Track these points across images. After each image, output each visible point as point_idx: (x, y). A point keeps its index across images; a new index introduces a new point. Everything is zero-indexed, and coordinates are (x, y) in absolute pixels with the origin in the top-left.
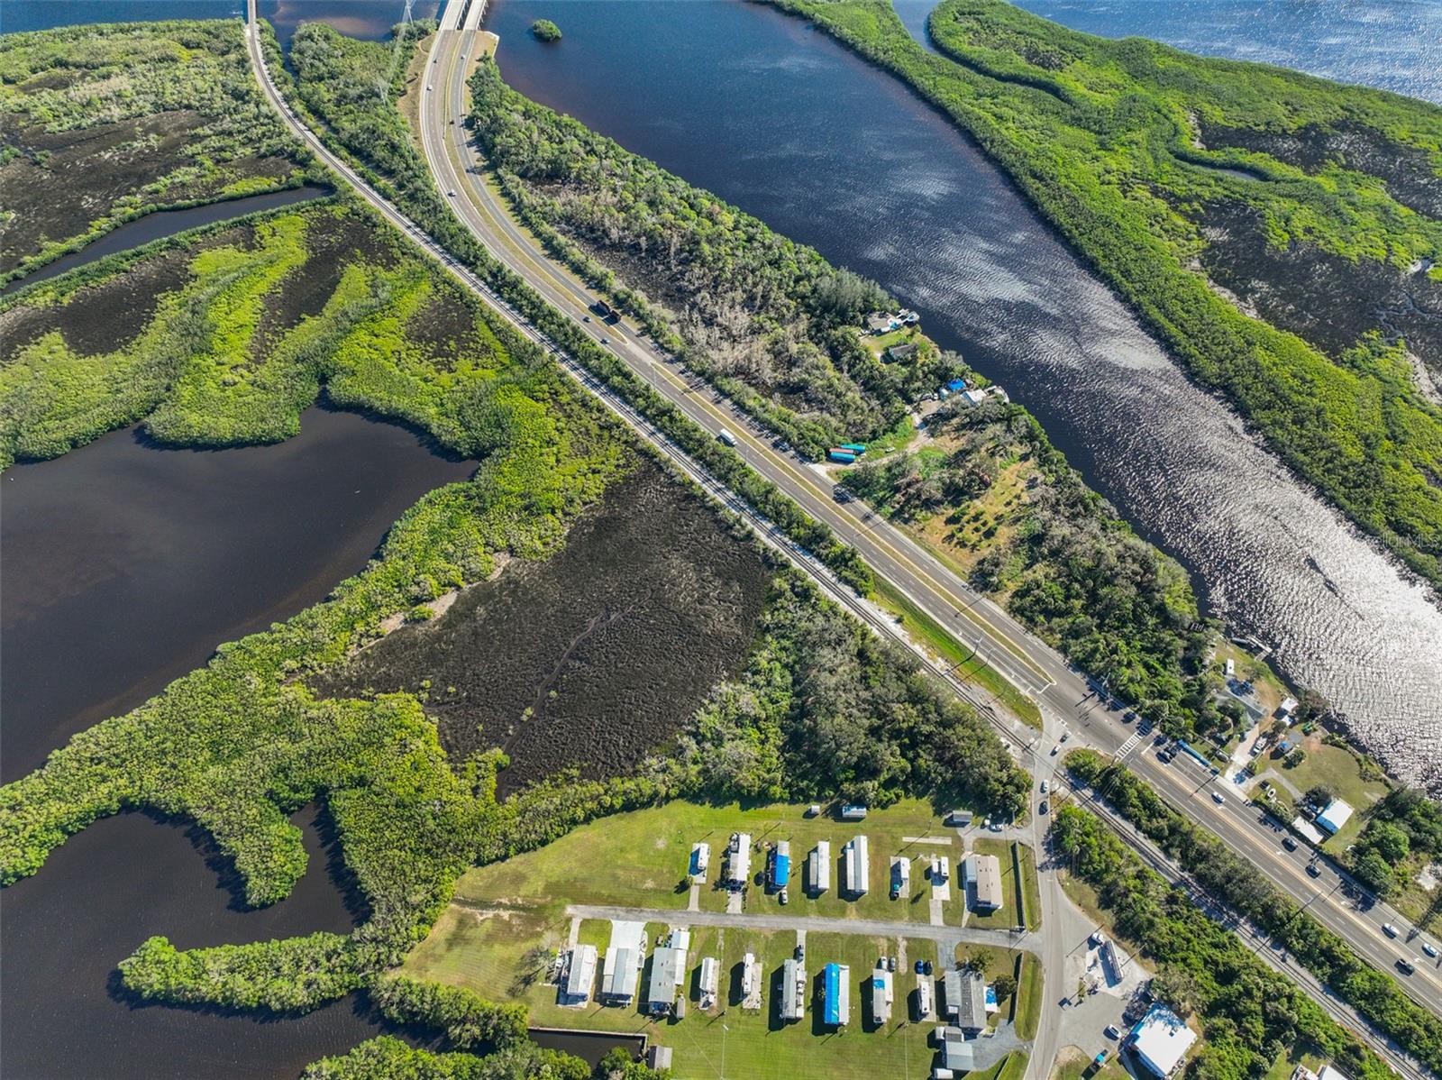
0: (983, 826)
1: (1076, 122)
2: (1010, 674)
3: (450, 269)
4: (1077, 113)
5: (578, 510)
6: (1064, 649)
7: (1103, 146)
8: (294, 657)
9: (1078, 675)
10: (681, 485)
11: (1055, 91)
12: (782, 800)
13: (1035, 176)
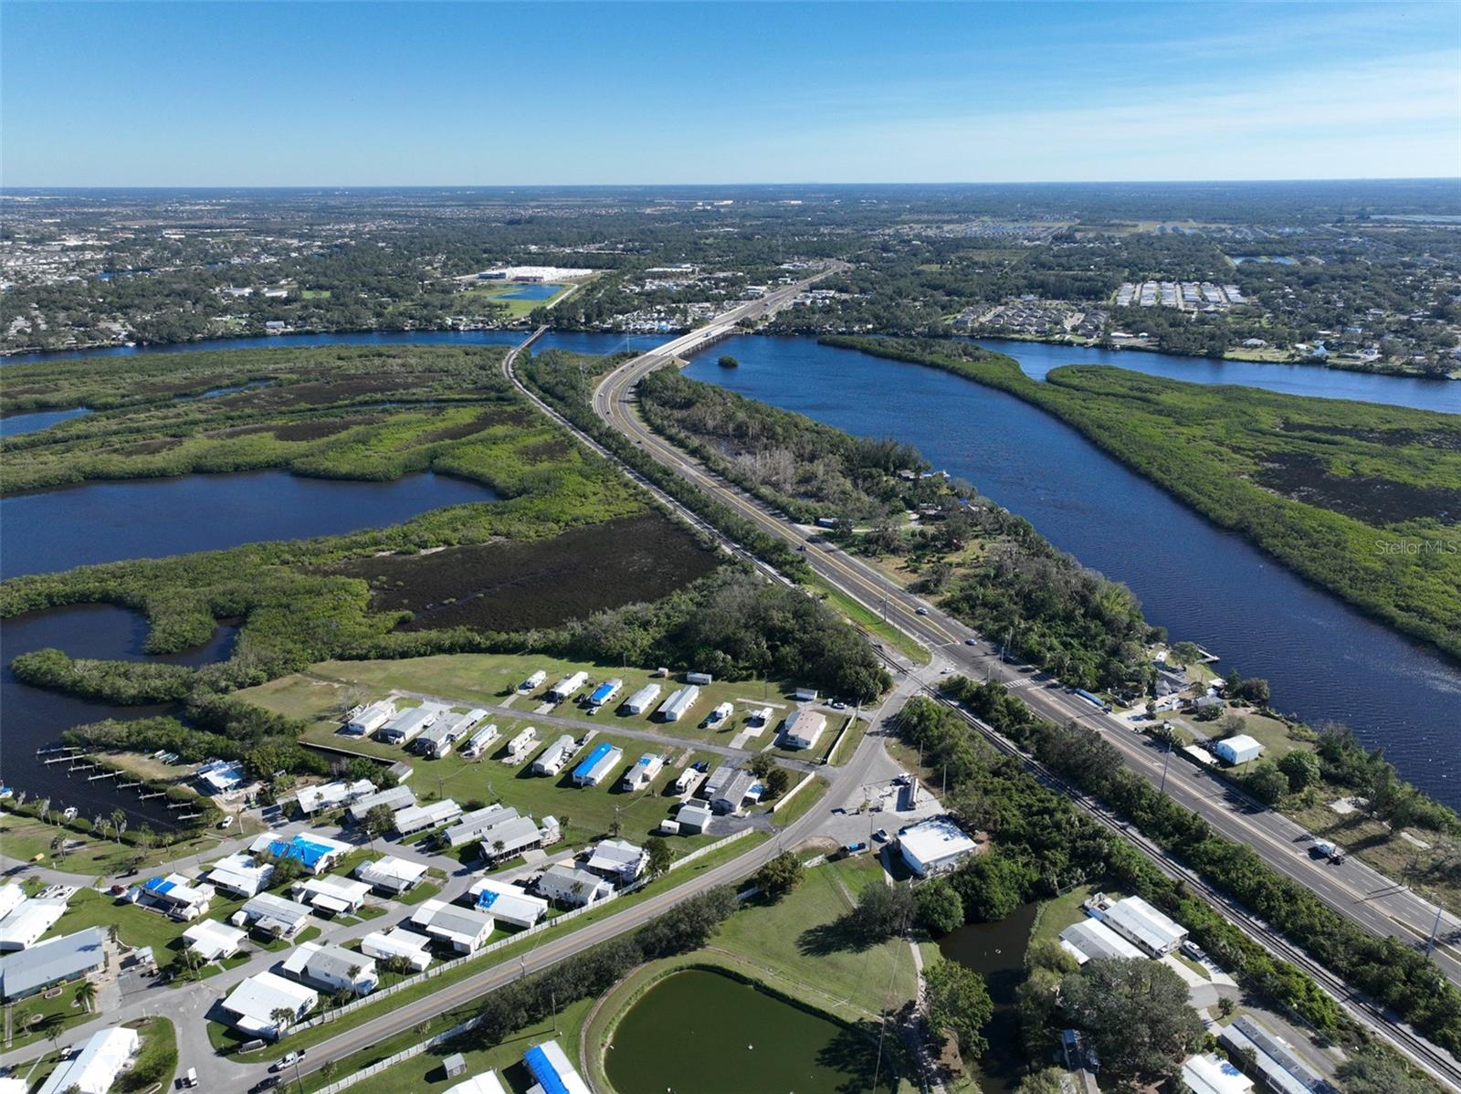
0: (826, 704)
1: (1160, 413)
2: (914, 634)
3: (573, 432)
4: (1160, 408)
5: (580, 525)
6: (979, 629)
7: (1178, 423)
8: (294, 556)
9: (986, 643)
10: (678, 523)
11: (1147, 401)
12: (634, 664)
13: (1100, 427)
